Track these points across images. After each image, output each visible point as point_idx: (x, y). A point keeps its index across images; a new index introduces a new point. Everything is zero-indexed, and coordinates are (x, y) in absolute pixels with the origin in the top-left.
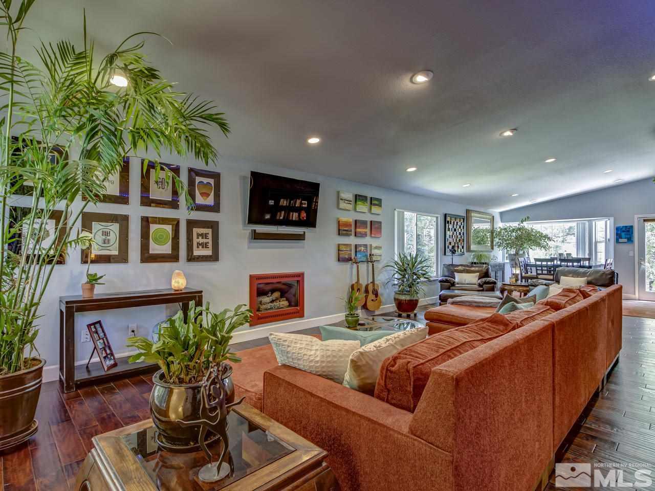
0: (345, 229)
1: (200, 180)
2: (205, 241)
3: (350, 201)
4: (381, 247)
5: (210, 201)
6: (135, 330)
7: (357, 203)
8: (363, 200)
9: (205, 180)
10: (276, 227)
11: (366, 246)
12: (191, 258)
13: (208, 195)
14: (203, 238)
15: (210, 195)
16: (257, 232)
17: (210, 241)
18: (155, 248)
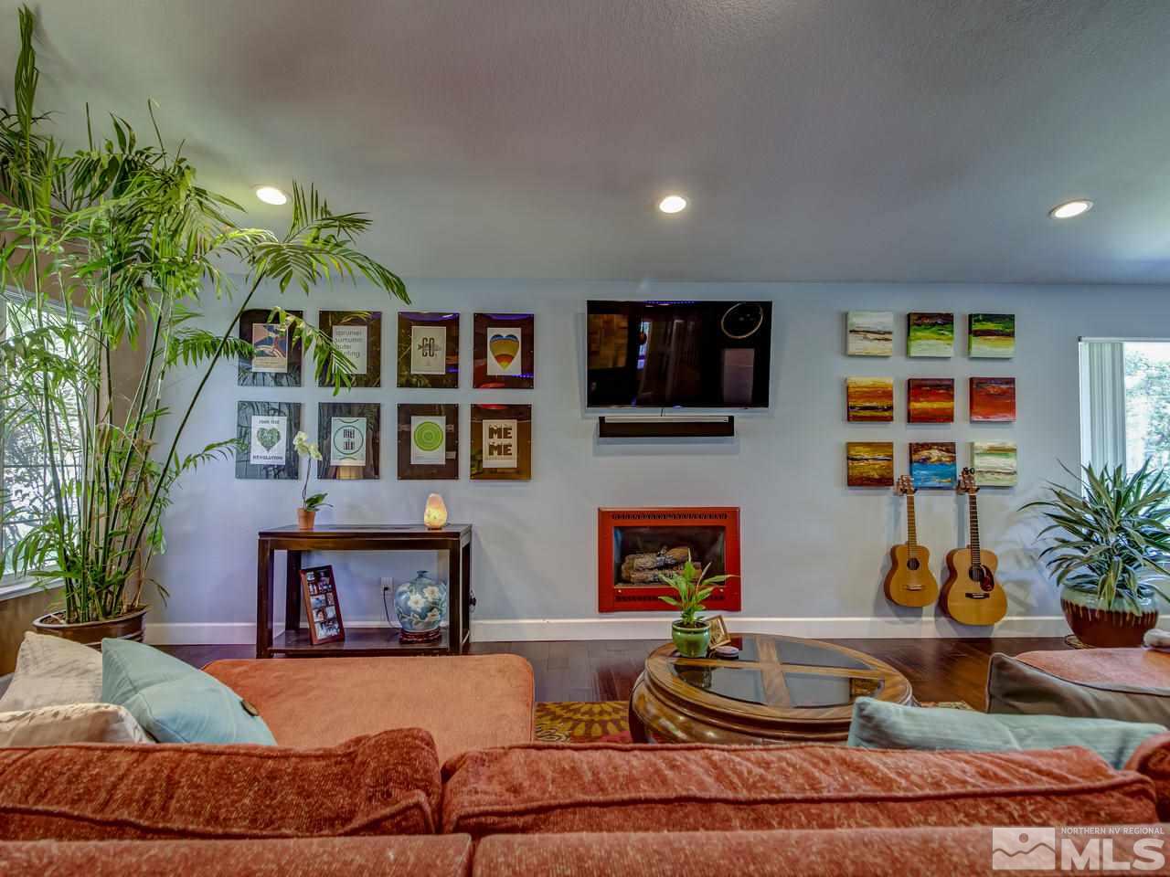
0: (868, 404)
1: (495, 334)
2: (504, 441)
3: (890, 333)
4: (1014, 450)
5: (514, 368)
6: (390, 586)
7: (912, 334)
8: (934, 325)
9: (504, 332)
10: (660, 409)
11: (949, 448)
12: (480, 473)
13: (510, 358)
14: (500, 437)
15: (513, 358)
16: (606, 421)
17: (513, 441)
18: (420, 456)
